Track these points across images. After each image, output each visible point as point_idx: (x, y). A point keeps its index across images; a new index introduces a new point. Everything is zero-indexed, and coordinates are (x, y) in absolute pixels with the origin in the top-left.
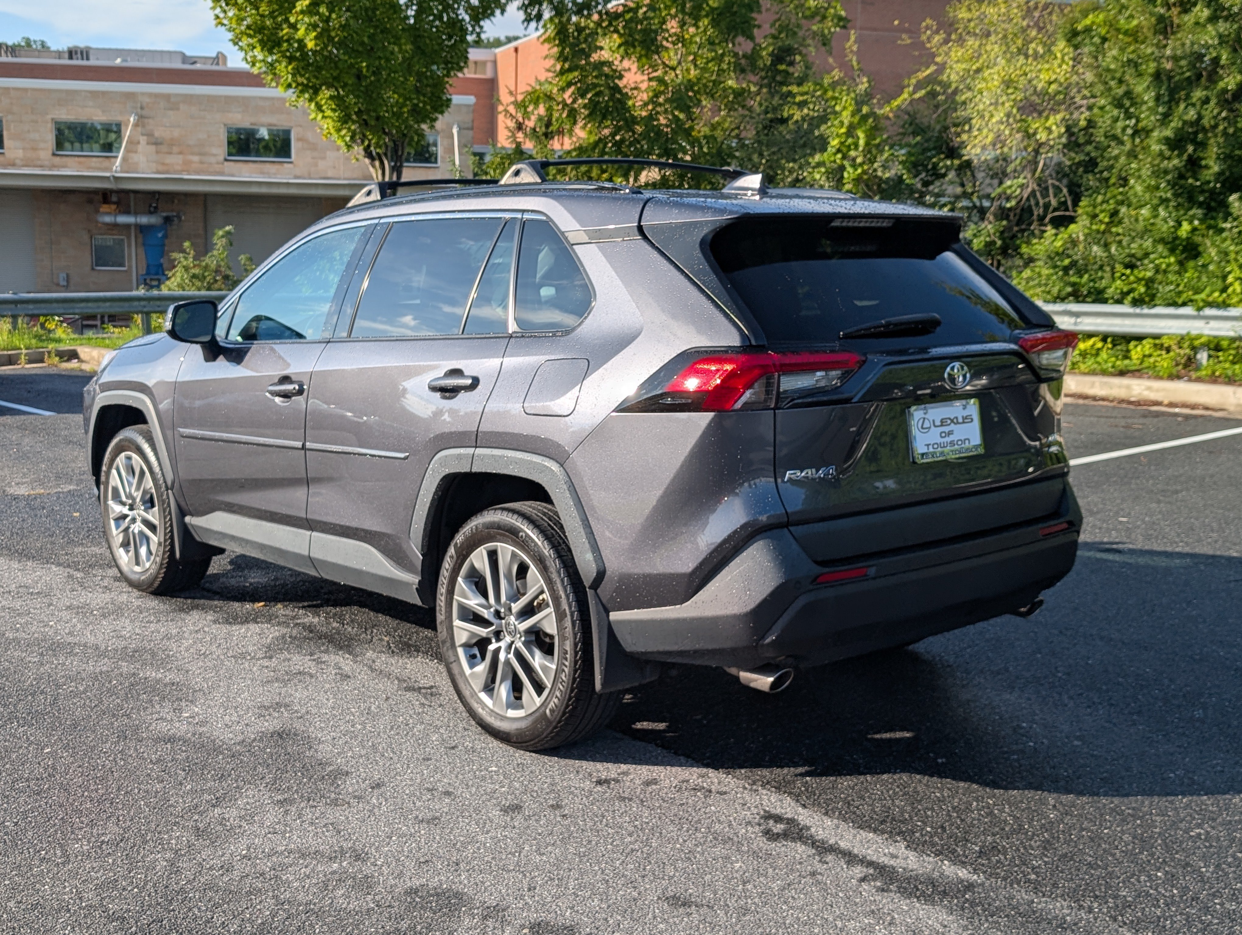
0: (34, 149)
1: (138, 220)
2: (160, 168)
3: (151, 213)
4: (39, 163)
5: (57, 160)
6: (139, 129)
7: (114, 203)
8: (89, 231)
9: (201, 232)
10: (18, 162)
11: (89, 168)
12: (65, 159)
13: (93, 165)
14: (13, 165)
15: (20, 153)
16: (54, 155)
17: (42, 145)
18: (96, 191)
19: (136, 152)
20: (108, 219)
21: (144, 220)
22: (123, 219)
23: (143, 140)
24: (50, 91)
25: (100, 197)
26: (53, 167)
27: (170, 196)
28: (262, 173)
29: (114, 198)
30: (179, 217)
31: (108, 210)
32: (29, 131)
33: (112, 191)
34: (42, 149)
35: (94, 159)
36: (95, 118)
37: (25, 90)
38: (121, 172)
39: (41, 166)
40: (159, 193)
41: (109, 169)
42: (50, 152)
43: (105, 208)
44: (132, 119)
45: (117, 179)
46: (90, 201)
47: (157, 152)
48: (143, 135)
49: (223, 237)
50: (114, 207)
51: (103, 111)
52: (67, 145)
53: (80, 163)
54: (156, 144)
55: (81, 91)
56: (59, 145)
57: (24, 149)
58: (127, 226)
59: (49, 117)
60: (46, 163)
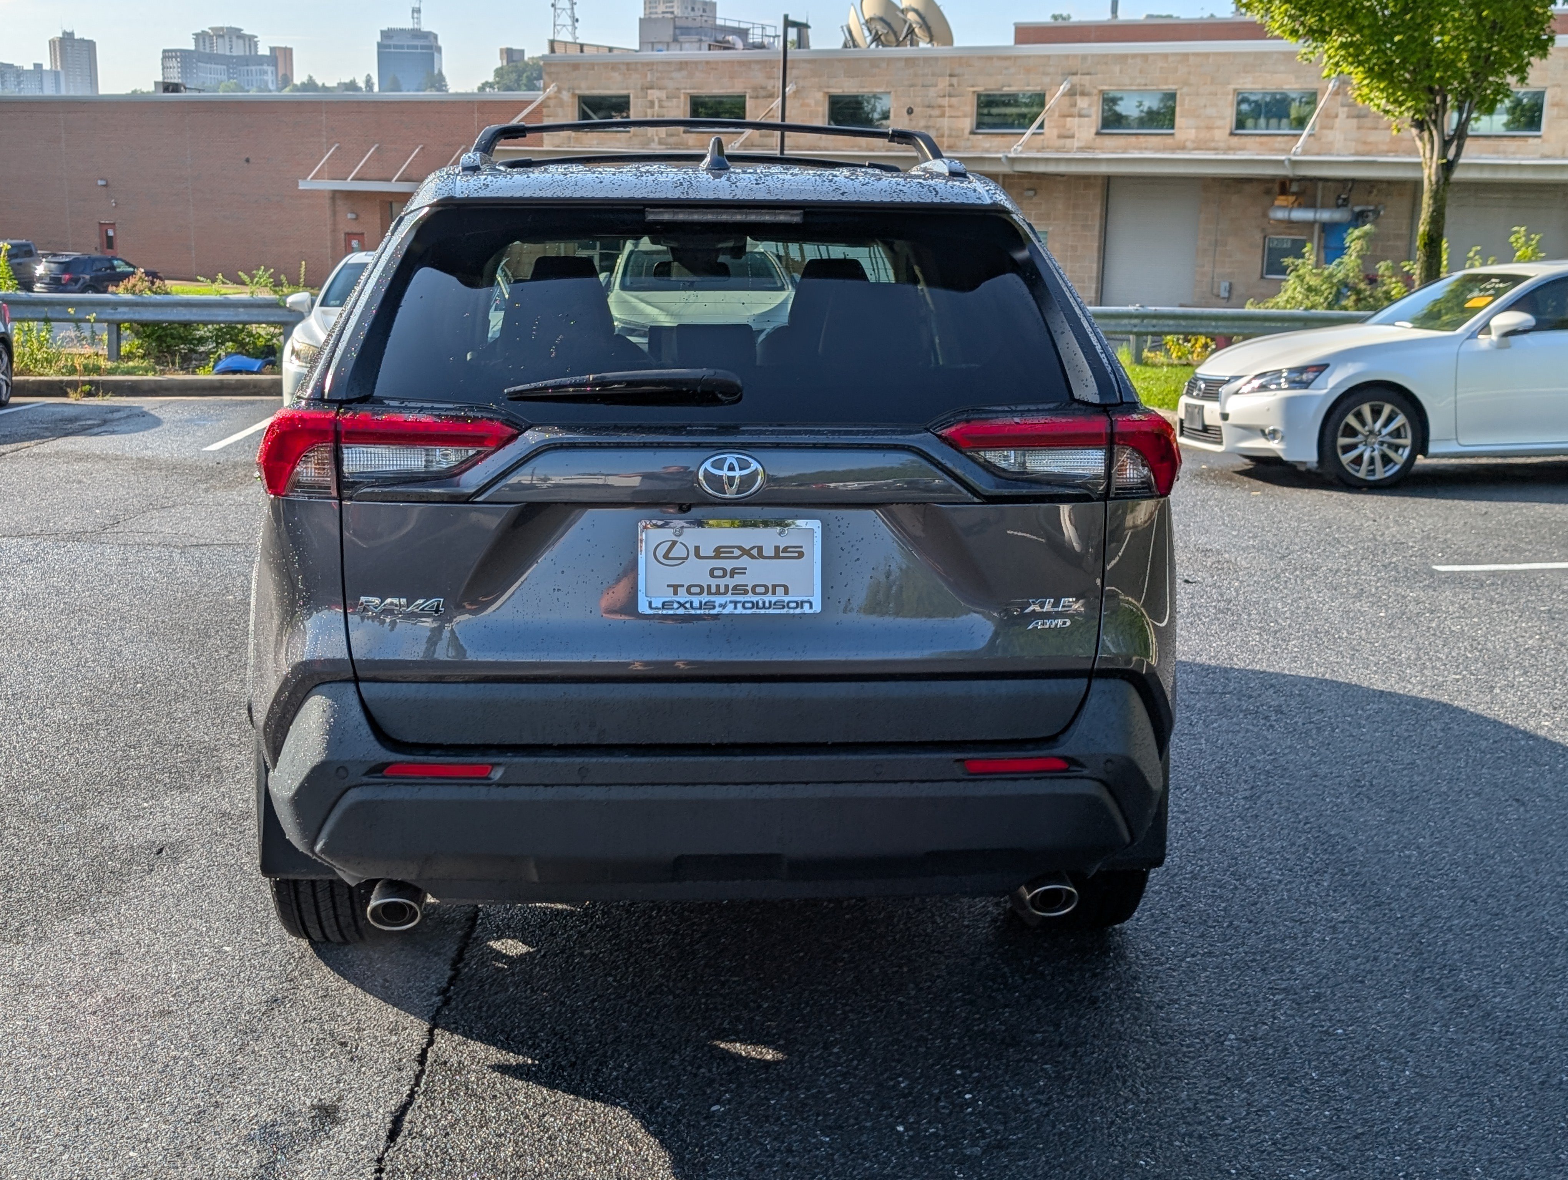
0: (1209, 128)
1: (1318, 216)
2: (1361, 148)
3: (1338, 206)
4: (1213, 145)
5: (1235, 140)
6: (1339, 98)
7: (1293, 194)
8: (1263, 230)
9: (1404, 231)
10: (1189, 144)
11: (1273, 150)
12: (1244, 140)
13: (1277, 145)
14: (1183, 148)
15: (1192, 134)
16: (1232, 134)
17: (1219, 123)
18: (1272, 180)
19: (1332, 128)
20: (1280, 215)
21: (1325, 216)
22: (1299, 215)
23: (1343, 112)
24: (1235, 55)
25: (1276, 188)
26: (1229, 149)
27: (1370, 184)
28: (1496, 152)
29: (1294, 188)
30: (1376, 212)
31: (1285, 203)
32: (1205, 106)
33: (1292, 180)
34: (1218, 128)
35: (1279, 139)
36: (1286, 87)
37: (1207, 55)
38: (1301, 155)
39: (1215, 149)
40: (1354, 181)
41: (1288, 151)
42: (1228, 131)
43: (1281, 201)
44: (1331, 86)
45: (1295, 163)
46: (1268, 192)
47: (1359, 128)
48: (1343, 105)
49: (1359, 238)
50: (1292, 199)
51: (1297, 77)
52: (1250, 122)
53: (1261, 144)
54: (1358, 117)
55: (1272, 53)
56: (1240, 124)
57: (1197, 128)
58: (1310, 224)
59: (1231, 87)
60: (1222, 145)
